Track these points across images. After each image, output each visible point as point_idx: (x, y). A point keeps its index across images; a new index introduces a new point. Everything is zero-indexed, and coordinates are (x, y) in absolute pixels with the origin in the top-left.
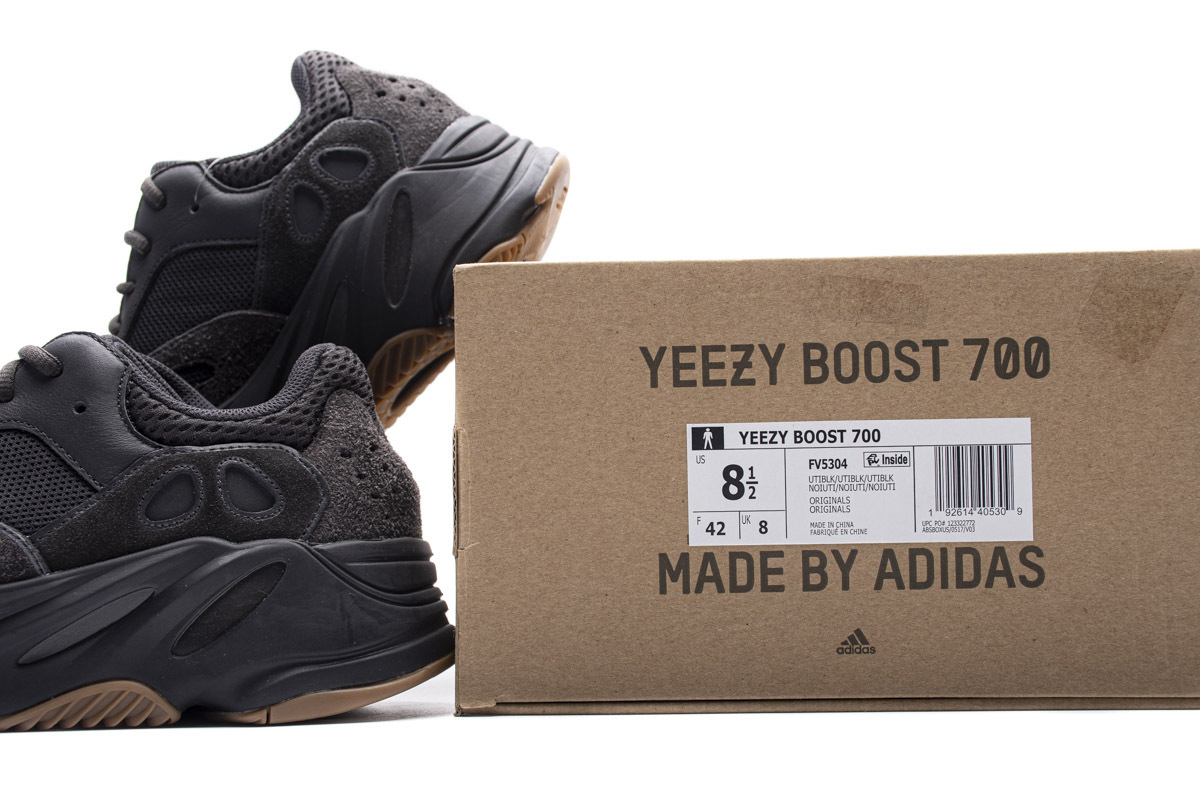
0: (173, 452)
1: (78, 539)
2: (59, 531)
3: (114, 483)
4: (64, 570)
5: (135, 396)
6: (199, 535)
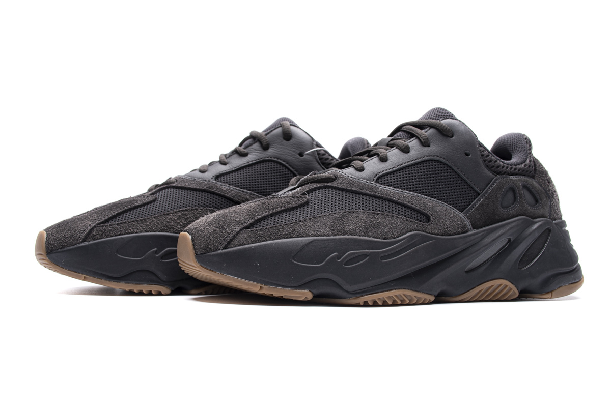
0: (503, 178)
1: (481, 215)
2: (473, 211)
3: (487, 190)
4: (477, 229)
5: (483, 151)
6: (520, 215)
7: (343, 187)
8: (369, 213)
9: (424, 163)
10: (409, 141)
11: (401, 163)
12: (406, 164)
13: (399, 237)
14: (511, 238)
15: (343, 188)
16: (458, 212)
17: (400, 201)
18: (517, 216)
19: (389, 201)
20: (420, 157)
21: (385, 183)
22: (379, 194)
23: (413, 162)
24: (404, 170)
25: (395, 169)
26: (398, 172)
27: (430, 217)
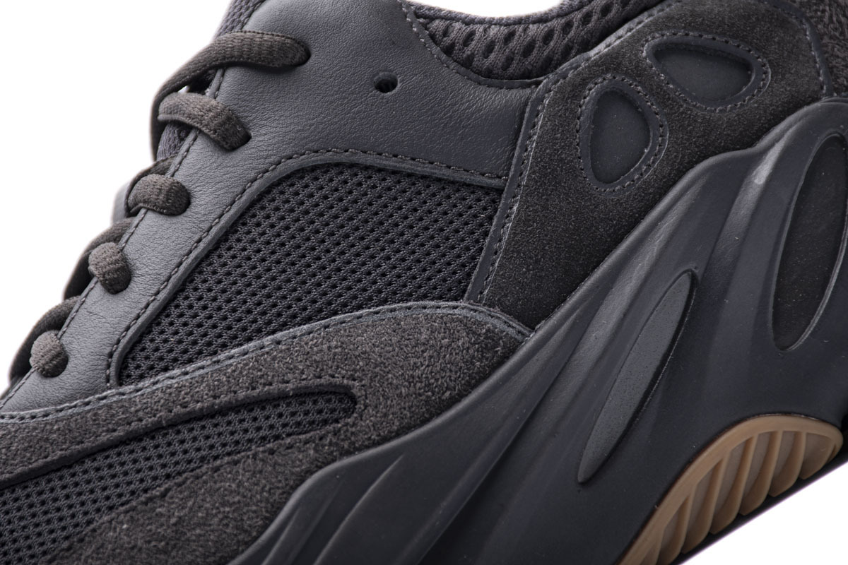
0: (564, 76)
1: (537, 262)
2: (501, 266)
3: (521, 161)
4: (546, 315)
5: (445, 33)
6: (691, 165)
7: (19, 470)
8: (134, 509)
9: (256, 210)
10: (178, 159)
11: (176, 260)
12: (193, 255)
13: (266, 527)
14: (691, 266)
15: (21, 475)
16: (444, 308)
17: (224, 399)
18: (681, 174)
19: (188, 421)
20: (228, 201)
21: (152, 368)
22: (140, 420)
23: (214, 230)
24: (198, 278)
25: (162, 296)
26: (180, 299)
27: (348, 388)
